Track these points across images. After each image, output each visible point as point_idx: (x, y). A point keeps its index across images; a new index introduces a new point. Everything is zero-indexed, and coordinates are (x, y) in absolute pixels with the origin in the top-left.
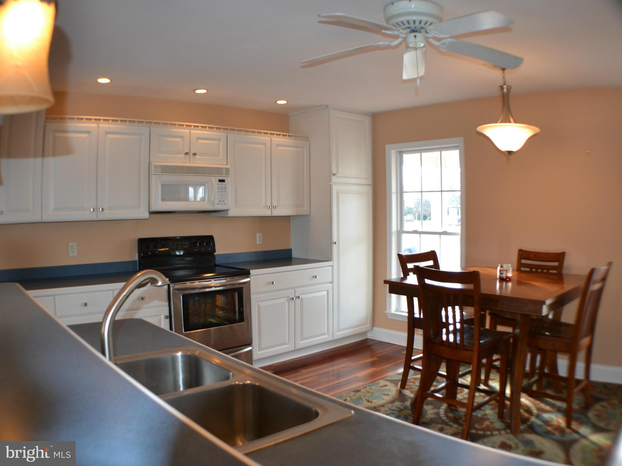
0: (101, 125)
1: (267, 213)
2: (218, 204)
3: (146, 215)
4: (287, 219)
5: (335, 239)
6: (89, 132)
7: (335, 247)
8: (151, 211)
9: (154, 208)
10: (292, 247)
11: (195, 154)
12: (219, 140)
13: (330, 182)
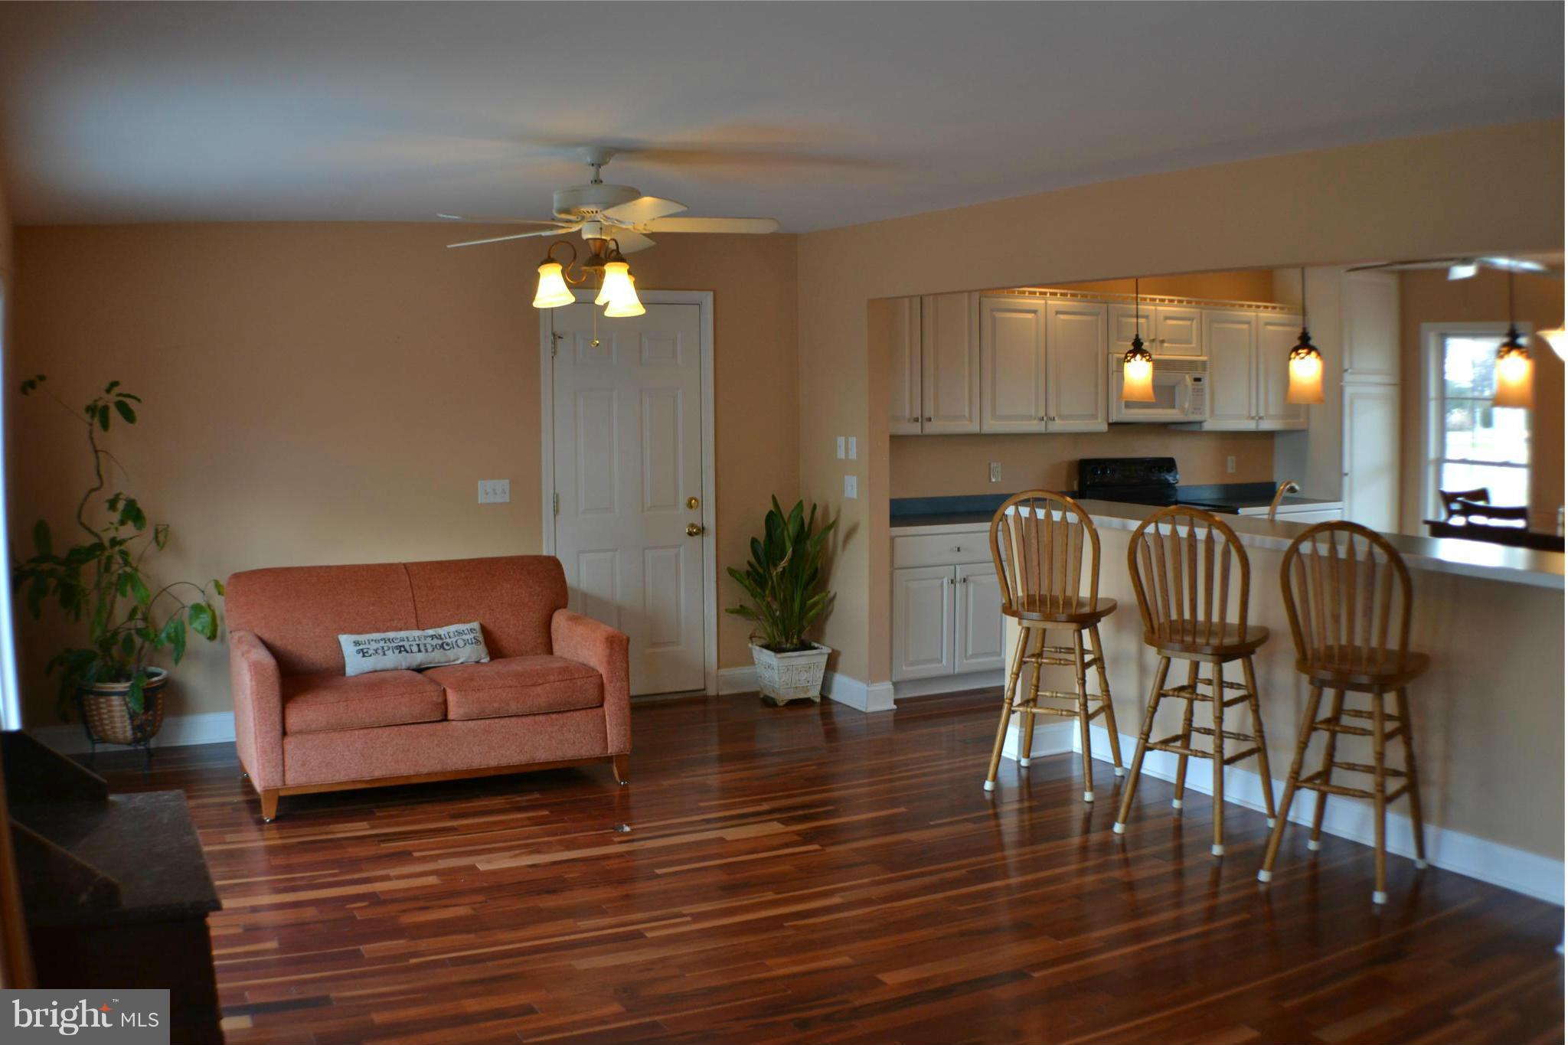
0: (1049, 302)
1: (1250, 426)
2: (1193, 413)
3: (1104, 428)
4: (1270, 435)
5: (1346, 469)
6: (1035, 312)
7: (1346, 480)
8: (1110, 421)
9: (1114, 418)
10: (1275, 480)
11: (1163, 342)
12: (1191, 319)
13: (1342, 381)
